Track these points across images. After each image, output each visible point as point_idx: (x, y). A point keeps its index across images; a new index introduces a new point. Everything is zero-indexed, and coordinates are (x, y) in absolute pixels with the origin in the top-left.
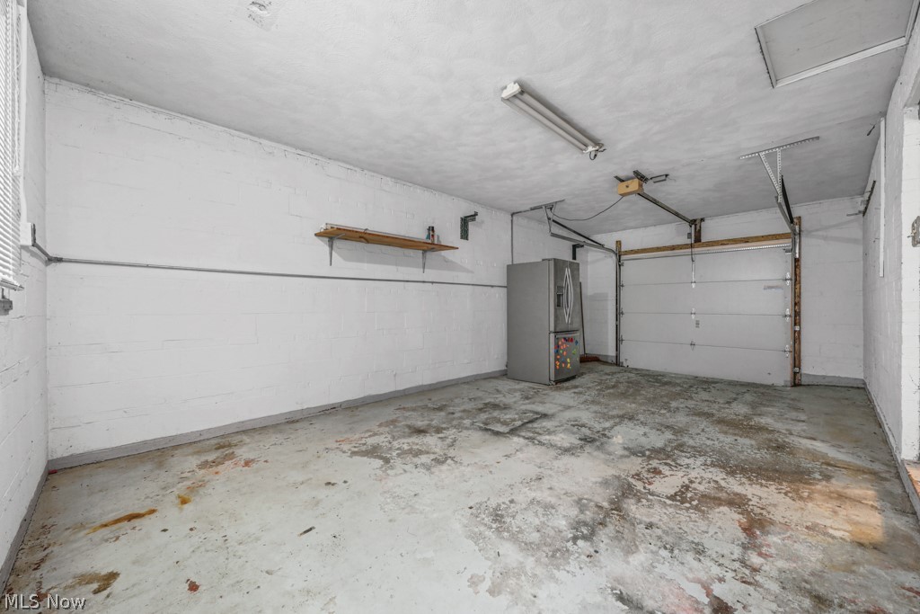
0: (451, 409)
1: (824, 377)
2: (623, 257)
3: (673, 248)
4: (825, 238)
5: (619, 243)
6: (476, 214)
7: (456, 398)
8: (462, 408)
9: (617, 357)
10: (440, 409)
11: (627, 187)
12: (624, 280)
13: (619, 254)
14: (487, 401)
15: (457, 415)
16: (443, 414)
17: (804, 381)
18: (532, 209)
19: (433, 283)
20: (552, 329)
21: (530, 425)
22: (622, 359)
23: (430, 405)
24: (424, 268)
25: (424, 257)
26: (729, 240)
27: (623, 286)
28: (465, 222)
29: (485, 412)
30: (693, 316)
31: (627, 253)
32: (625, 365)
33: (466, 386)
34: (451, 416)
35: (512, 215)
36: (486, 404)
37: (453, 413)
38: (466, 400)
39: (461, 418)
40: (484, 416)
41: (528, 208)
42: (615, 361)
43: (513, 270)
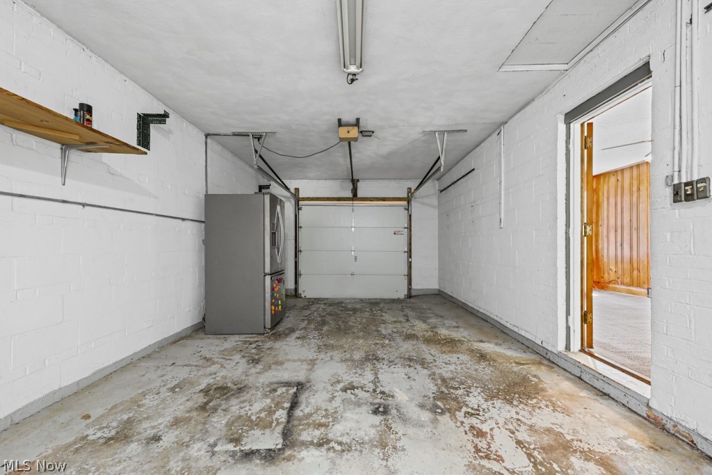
0: (146, 429)
1: (422, 290)
2: (301, 203)
3: (339, 199)
4: (422, 203)
5: (297, 190)
6: (166, 115)
7: (144, 394)
8: (167, 419)
9: (296, 289)
10: (123, 436)
11: (348, 132)
12: (302, 222)
13: (297, 199)
14: (203, 386)
15: (169, 439)
16: (134, 448)
17: (413, 293)
18: (235, 135)
19: (84, 205)
20: (268, 270)
21: (298, 413)
22: (300, 291)
23: (93, 434)
24: (64, 175)
25: (64, 157)
26: (374, 198)
27: (301, 227)
28: (145, 122)
29: (215, 410)
30: (353, 252)
31: (304, 199)
32: (303, 296)
33: (150, 364)
34: (156, 448)
35: (207, 136)
36: (206, 392)
37: (157, 438)
38: (165, 393)
39: (182, 445)
40: (219, 422)
41: (230, 131)
42: (293, 293)
43: (212, 202)
